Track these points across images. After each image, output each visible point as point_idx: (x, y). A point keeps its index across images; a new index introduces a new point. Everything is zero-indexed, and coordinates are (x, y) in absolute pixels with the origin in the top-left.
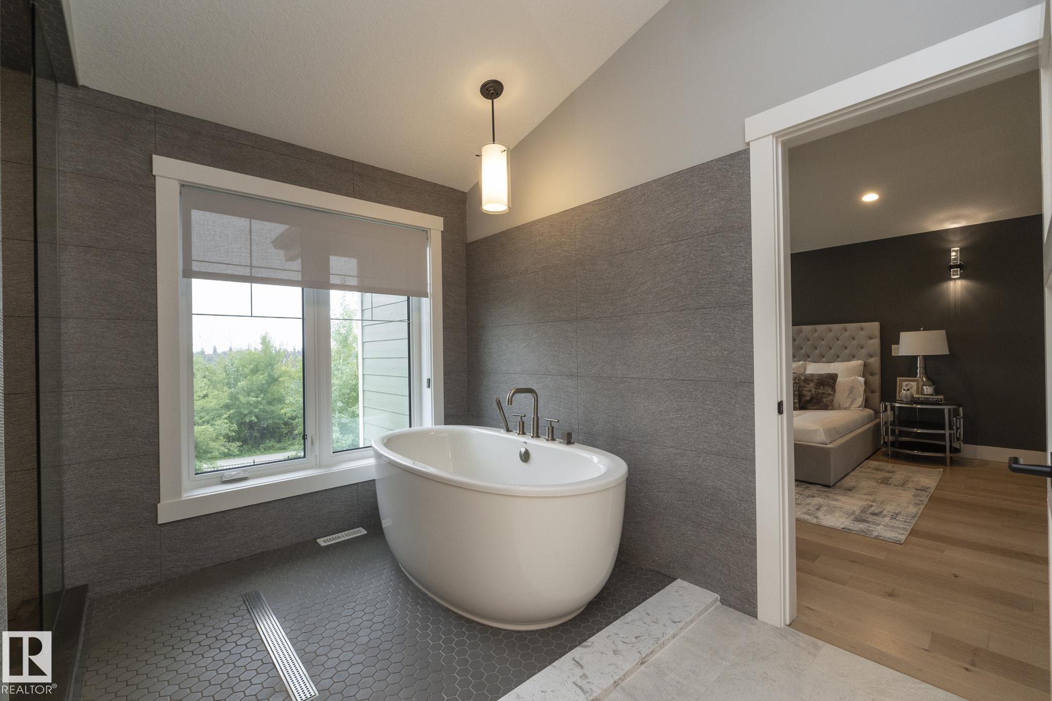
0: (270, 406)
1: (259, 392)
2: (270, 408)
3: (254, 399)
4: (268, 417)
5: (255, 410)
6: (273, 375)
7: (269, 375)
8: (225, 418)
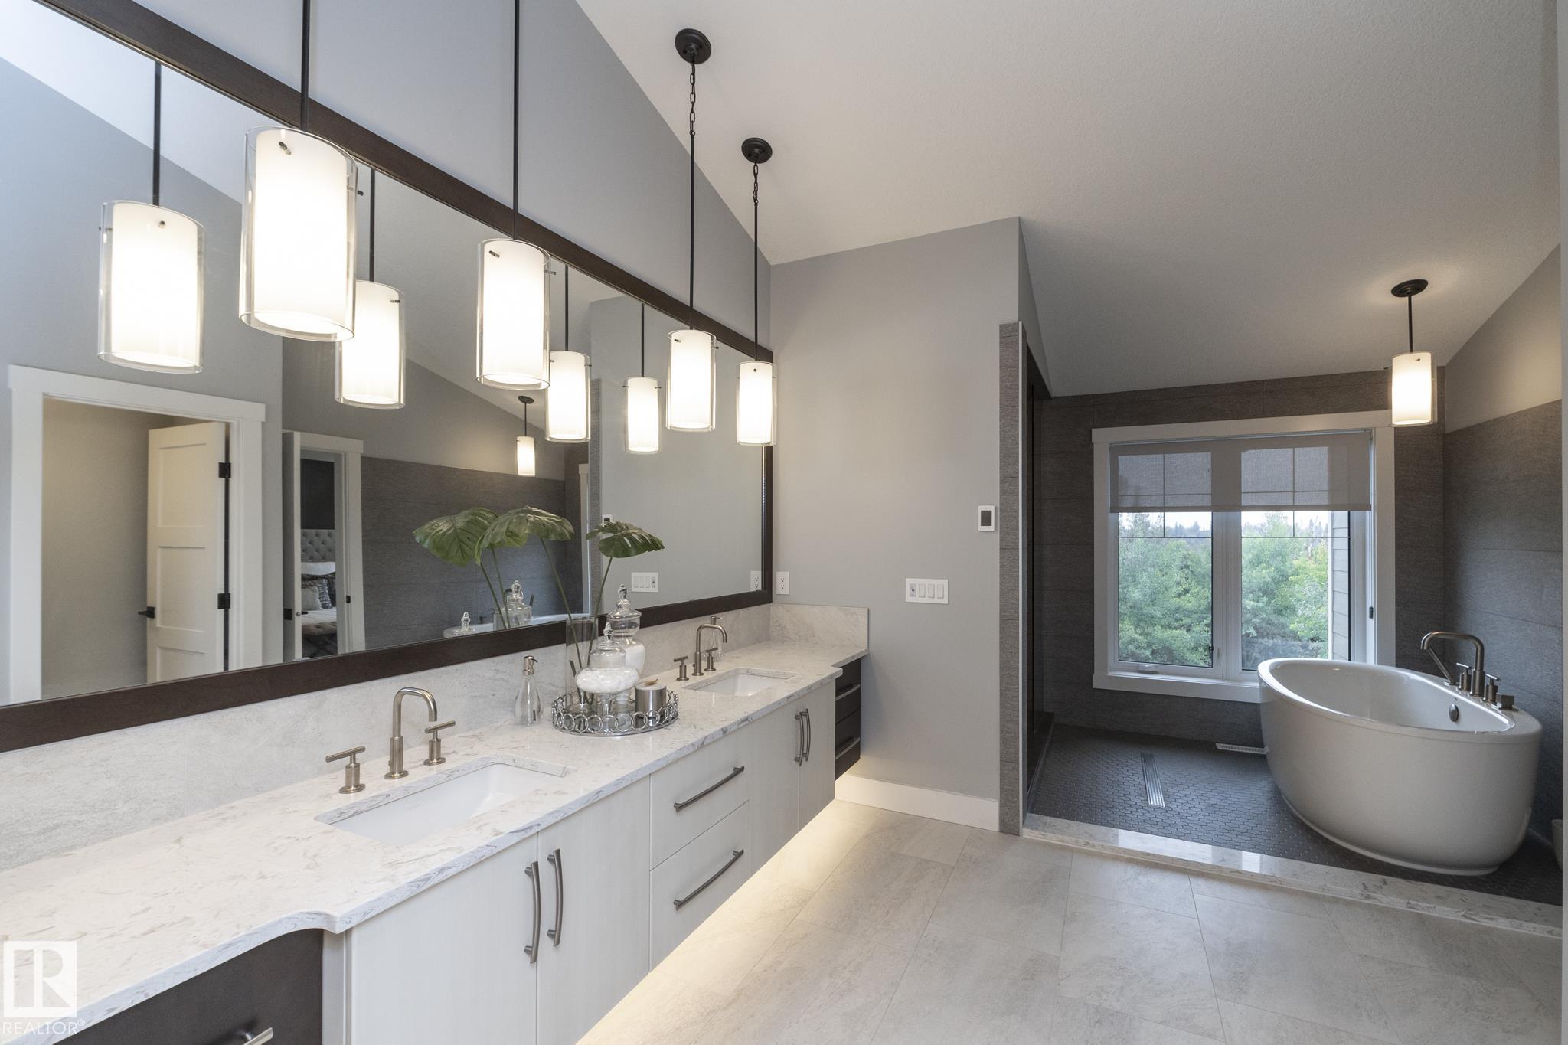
0: (1279, 617)
1: (1261, 594)
2: (1275, 618)
3: (1252, 603)
4: (1276, 631)
5: (1254, 620)
6: (1283, 571)
7: (1278, 570)
8: (1206, 625)
